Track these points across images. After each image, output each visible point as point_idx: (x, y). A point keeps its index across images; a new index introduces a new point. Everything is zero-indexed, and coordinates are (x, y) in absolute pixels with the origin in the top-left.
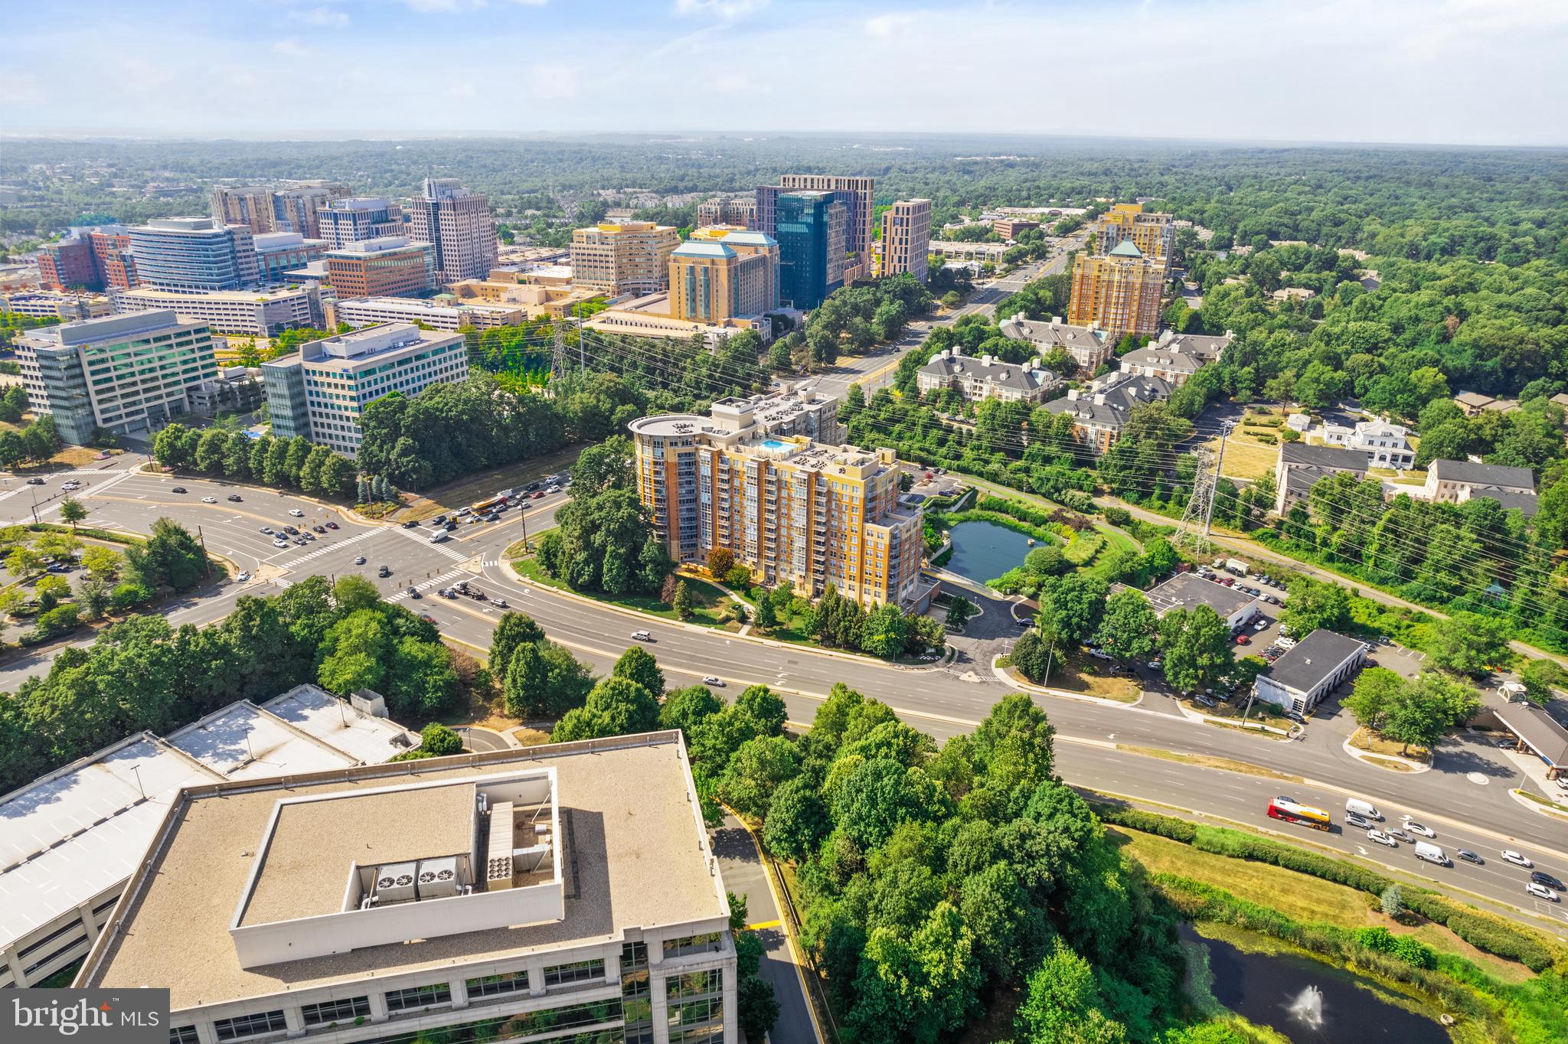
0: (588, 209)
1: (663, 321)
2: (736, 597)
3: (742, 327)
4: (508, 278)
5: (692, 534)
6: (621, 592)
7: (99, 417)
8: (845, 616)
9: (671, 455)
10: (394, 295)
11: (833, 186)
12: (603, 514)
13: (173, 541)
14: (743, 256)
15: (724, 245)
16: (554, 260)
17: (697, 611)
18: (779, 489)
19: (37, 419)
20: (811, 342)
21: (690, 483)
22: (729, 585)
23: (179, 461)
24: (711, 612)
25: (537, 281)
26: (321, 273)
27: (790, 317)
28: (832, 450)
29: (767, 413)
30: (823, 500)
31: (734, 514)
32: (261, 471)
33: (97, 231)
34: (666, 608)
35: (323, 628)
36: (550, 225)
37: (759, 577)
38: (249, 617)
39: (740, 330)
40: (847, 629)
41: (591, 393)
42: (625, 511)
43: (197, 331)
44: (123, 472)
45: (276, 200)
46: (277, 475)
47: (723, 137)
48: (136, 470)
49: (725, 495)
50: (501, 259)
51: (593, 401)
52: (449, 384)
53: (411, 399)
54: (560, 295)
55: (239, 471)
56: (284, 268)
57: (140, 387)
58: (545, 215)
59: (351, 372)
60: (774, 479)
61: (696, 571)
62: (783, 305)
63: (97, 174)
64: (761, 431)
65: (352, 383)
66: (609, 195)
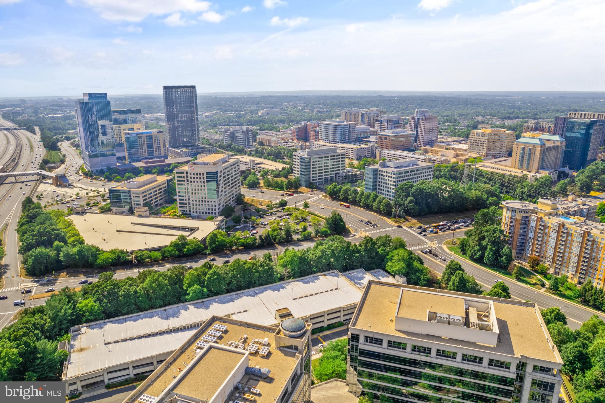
0: (471, 123)
1: (507, 168)
2: (539, 277)
3: (544, 174)
4: (441, 147)
5: (522, 250)
6: (491, 265)
7: (311, 179)
8: (595, 293)
9: (519, 216)
10: (400, 150)
11: (596, 117)
12: (488, 234)
13: (338, 217)
14: (548, 145)
15: (540, 140)
16: (460, 142)
17: (522, 278)
18: (567, 236)
19: (294, 177)
20: (578, 184)
21: (525, 228)
22: (537, 272)
23: (334, 196)
24: (528, 280)
25: (453, 149)
26: (375, 140)
27: (567, 172)
28: (595, 224)
29: (562, 206)
30: (590, 243)
31: (543, 243)
32: (360, 202)
33: (309, 123)
34: (510, 274)
35: (389, 252)
36: (456, 129)
37: (551, 271)
38: (367, 243)
39: (542, 175)
40: (595, 300)
41: (479, 191)
42: (497, 234)
43: (342, 155)
44: (317, 197)
45: (362, 114)
46: (365, 204)
47: (531, 96)
48: (320, 196)
49: (540, 235)
50: (439, 140)
51: (480, 194)
52: (428, 181)
53: (415, 184)
54: (462, 155)
55: (353, 201)
56: (362, 137)
57: (323, 171)
58: (454, 125)
59: (395, 172)
60: (566, 231)
61: (522, 264)
62: (563, 167)
63: (301, 106)
64: (560, 213)
65: (395, 176)
66: (479, 118)
